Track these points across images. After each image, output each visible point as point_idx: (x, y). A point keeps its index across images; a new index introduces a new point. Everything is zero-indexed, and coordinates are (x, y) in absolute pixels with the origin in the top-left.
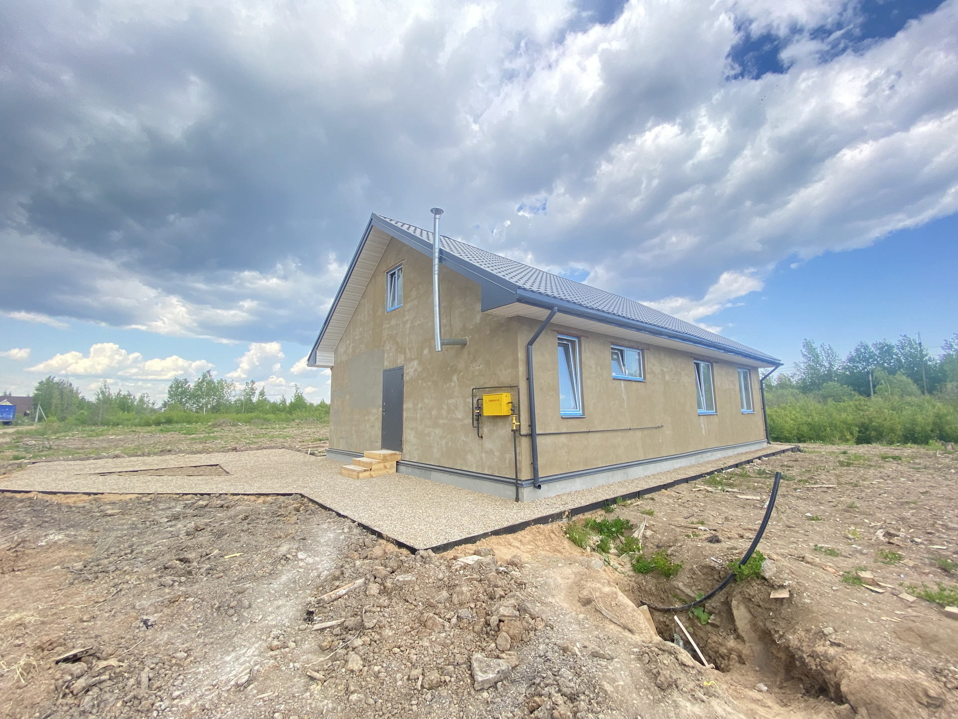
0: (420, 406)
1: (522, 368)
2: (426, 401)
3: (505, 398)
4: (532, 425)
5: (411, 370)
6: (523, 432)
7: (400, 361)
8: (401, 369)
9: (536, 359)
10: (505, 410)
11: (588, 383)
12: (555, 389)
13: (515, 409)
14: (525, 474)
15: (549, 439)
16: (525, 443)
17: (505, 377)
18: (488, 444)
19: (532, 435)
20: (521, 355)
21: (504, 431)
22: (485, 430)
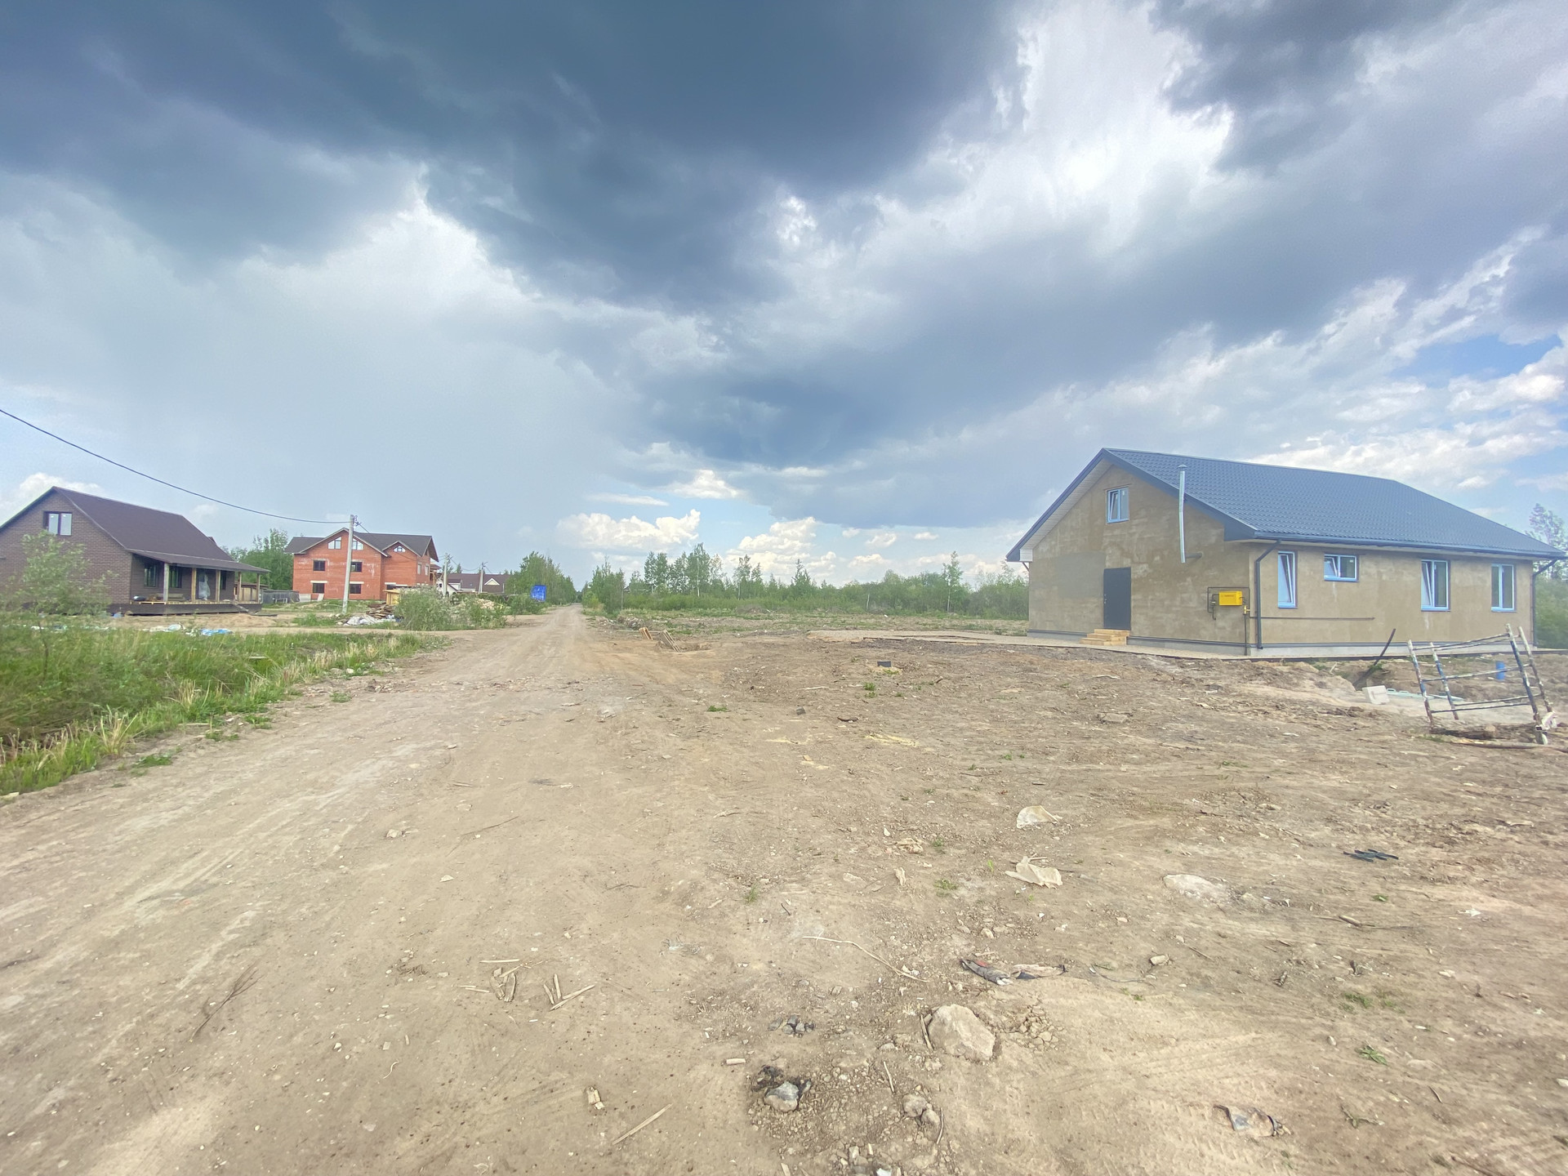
0: (1150, 597)
1: (1251, 576)
2: (1158, 594)
3: (1238, 594)
4: (1258, 611)
5: (1138, 572)
6: (1252, 615)
7: (1126, 563)
8: (1129, 569)
9: (1262, 569)
10: (1238, 602)
11: (1302, 584)
12: (1275, 589)
13: (1246, 601)
14: (1252, 640)
15: (1269, 622)
16: (1252, 623)
17: (1237, 580)
18: (1220, 623)
19: (1257, 618)
20: (1251, 567)
21: (1235, 615)
22: (1218, 615)
